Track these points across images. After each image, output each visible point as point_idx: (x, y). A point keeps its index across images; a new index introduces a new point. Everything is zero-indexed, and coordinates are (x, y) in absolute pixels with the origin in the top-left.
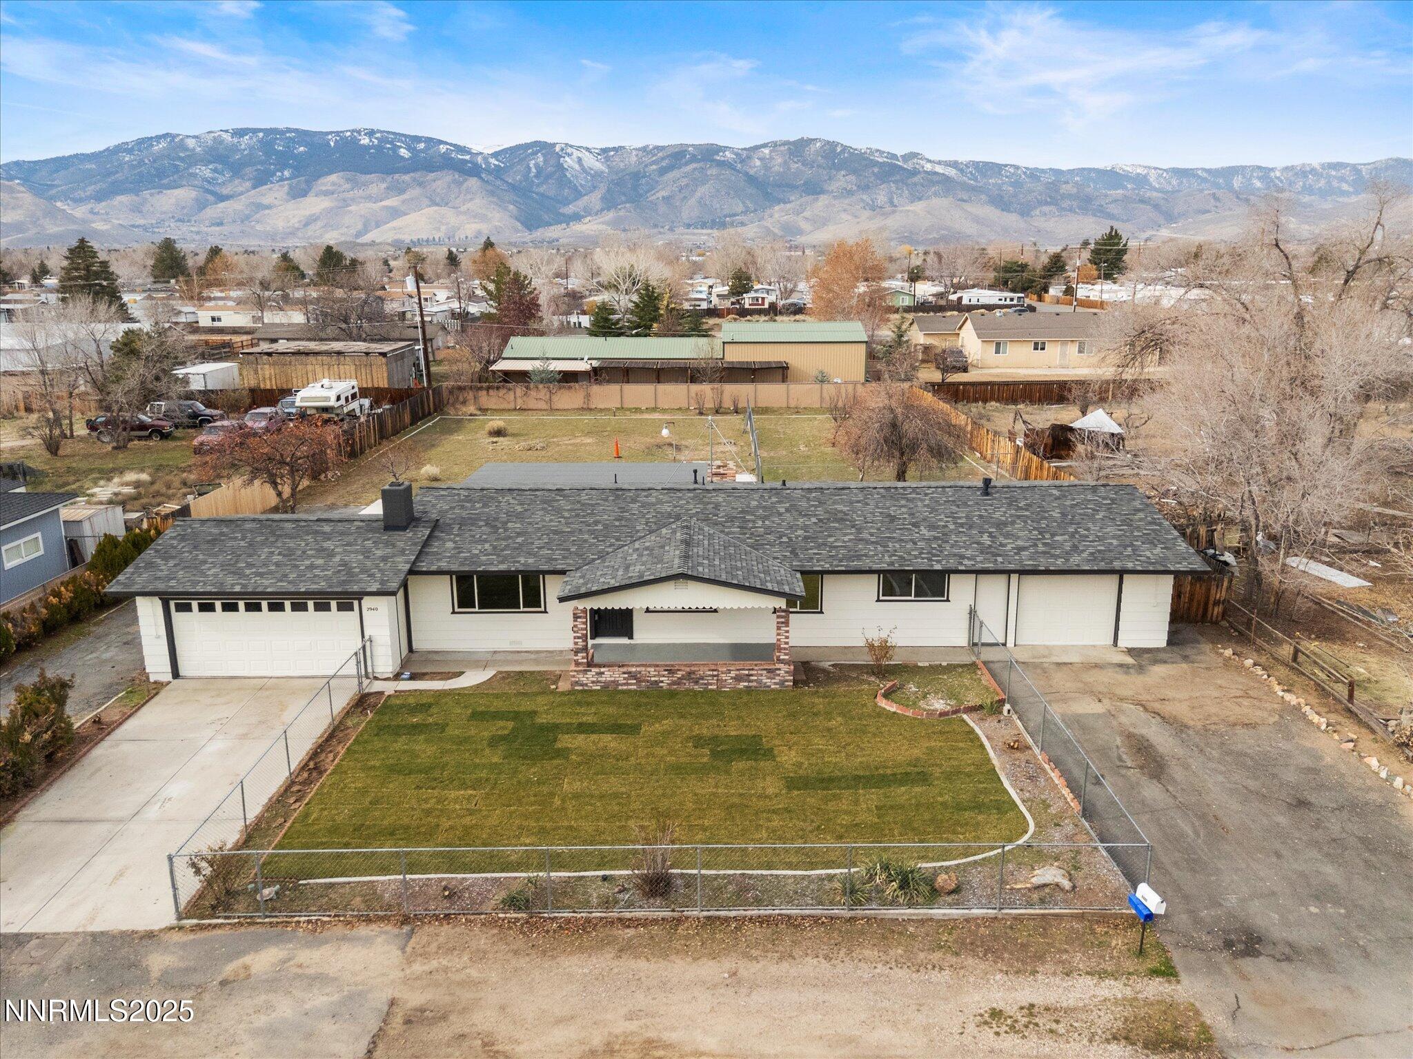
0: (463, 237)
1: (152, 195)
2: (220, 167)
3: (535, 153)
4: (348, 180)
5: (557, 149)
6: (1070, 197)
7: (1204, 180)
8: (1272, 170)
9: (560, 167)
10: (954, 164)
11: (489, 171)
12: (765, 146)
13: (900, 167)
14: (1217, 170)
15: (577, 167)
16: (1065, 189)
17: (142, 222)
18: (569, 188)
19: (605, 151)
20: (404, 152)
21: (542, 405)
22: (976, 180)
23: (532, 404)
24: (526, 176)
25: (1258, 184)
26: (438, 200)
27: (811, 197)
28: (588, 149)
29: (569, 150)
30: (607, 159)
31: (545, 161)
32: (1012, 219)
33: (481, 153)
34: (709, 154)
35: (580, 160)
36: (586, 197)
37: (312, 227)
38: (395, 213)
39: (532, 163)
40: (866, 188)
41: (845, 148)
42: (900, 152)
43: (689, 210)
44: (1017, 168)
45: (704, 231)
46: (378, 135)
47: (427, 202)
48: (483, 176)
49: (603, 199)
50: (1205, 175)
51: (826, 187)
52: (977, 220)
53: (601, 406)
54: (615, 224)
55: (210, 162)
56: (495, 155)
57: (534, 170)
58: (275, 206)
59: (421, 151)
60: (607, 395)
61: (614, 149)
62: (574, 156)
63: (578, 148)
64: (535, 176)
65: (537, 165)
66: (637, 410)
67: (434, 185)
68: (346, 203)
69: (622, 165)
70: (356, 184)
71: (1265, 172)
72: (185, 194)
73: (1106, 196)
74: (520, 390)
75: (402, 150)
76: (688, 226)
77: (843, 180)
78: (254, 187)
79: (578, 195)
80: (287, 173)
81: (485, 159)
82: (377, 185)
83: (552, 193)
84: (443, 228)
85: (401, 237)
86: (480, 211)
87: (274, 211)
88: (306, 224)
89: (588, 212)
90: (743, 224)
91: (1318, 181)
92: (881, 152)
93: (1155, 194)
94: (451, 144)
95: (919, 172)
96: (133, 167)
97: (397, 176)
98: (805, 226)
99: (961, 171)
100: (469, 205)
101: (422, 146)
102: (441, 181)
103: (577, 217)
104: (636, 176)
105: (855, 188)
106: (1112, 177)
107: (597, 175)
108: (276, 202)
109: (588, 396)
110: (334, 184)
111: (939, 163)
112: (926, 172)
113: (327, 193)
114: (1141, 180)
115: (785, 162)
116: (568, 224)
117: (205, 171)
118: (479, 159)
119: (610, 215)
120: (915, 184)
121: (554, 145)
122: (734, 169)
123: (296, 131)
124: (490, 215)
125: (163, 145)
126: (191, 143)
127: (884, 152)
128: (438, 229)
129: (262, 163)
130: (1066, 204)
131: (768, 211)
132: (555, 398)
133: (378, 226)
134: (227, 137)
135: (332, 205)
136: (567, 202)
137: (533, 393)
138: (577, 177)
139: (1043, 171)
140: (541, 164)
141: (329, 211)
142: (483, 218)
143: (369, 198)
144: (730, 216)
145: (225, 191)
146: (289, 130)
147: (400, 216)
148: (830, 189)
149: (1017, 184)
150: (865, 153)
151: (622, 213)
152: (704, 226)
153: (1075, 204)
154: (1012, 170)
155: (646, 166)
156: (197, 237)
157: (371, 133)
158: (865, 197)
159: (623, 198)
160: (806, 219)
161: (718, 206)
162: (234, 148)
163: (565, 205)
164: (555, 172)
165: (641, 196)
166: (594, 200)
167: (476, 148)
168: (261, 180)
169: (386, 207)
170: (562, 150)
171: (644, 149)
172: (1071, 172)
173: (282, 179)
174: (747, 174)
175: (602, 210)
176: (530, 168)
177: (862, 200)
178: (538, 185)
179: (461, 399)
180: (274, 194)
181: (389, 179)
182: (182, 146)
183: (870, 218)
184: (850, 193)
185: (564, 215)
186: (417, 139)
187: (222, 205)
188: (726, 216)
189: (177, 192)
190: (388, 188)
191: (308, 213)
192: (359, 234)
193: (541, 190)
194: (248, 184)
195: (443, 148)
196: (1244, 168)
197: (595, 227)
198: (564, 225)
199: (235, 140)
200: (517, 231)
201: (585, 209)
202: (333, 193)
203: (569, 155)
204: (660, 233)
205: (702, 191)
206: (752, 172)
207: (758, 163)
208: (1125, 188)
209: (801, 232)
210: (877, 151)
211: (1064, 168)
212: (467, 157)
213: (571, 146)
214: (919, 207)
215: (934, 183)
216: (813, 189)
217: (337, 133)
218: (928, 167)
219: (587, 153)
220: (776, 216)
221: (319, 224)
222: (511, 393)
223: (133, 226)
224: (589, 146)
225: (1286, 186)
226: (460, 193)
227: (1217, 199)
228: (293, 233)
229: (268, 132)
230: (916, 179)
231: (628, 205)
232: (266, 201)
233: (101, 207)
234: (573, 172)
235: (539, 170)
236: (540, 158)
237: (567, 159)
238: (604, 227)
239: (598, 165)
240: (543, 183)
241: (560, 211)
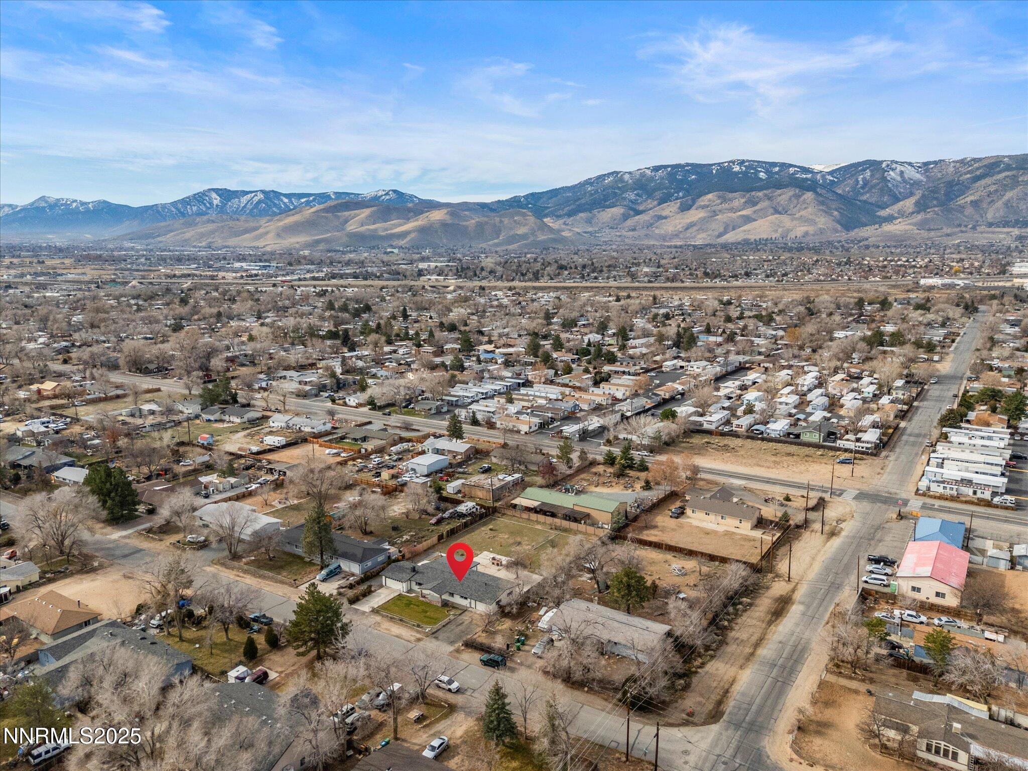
0: (793, 237)
1: (599, 212)
2: (640, 192)
3: (864, 170)
4: (719, 197)
5: (884, 165)
9: (884, 179)
11: (823, 186)
15: (899, 178)
17: (590, 229)
18: (889, 195)
19: (926, 164)
20: (762, 175)
24: (854, 188)
26: (780, 209)
28: (910, 164)
29: (894, 166)
30: (927, 171)
31: (872, 176)
33: (821, 172)
35: (902, 173)
36: (902, 202)
37: (690, 231)
38: (748, 220)
39: (860, 178)
43: (995, 211)
46: (747, 164)
47: (771, 210)
48: (818, 190)
49: (917, 203)
54: (921, 224)
55: (636, 189)
56: (831, 173)
57: (861, 182)
58: (669, 217)
59: (776, 173)
61: (935, 163)
62: (898, 170)
63: (902, 163)
64: (861, 187)
65: (864, 179)
67: (779, 199)
68: (715, 214)
69: (939, 175)
70: (724, 200)
72: (617, 211)
75: (762, 174)
76: (991, 225)
78: (659, 204)
79: (897, 200)
80: (681, 194)
81: (823, 177)
82: (738, 200)
83: (873, 200)
84: (780, 230)
85: (749, 237)
86: (810, 217)
87: (668, 220)
88: (687, 229)
89: (902, 214)
94: (798, 167)
96: (592, 195)
97: (753, 193)
100: (803, 213)
101: (777, 169)
102: (784, 196)
103: (890, 219)
104: (950, 184)
107: (916, 184)
108: (671, 214)
110: (710, 200)
113: (703, 207)
116: (880, 225)
117: (632, 196)
118: (819, 177)
119: (920, 217)
121: (881, 162)
123: (691, 165)
124: (817, 220)
125: (611, 178)
126: (627, 177)
128: (776, 231)
129: (667, 188)
133: (734, 229)
134: (648, 172)
135: (705, 215)
136: (883, 207)
138: (897, 186)
140: (868, 178)
141: (703, 219)
142: (812, 222)
143: (732, 210)
145: (641, 208)
146: (688, 165)
147: (750, 222)
151: (928, 216)
152: (1006, 225)
155: (961, 175)
156: (619, 239)
157: (742, 162)
159: (935, 202)
162: (652, 179)
163: (882, 209)
164: (878, 184)
165: (953, 199)
166: (909, 204)
167: (817, 168)
168: (663, 201)
169: (743, 216)
170: (888, 166)
171: (962, 162)
173: (677, 199)
175: (913, 213)
176: (858, 182)
178: (862, 194)
180: (670, 208)
181: (748, 195)
182: (621, 180)
185: (879, 217)
186: (774, 164)
187: (637, 217)
189: (613, 210)
190: (746, 202)
191: (689, 221)
192: (720, 235)
193: (864, 198)
194: (656, 203)
195: (792, 170)
197: (903, 228)
198: (877, 226)
199: (653, 174)
200: (837, 231)
201: (899, 212)
202: (708, 206)
203: (893, 170)
204: (962, 232)
205: (1010, 195)
212: (809, 176)
213: (897, 162)
217: (719, 164)
219: (909, 167)
221: (695, 228)
223: (585, 232)
224: (913, 161)
226: (798, 203)
228: (676, 235)
229: (674, 167)
231: (936, 209)
232: (664, 214)
233: (570, 220)
234: (895, 183)
235: (866, 182)
236: (868, 173)
237: (891, 172)
238: (911, 227)
239: (918, 176)
240: (867, 192)
241: (878, 214)
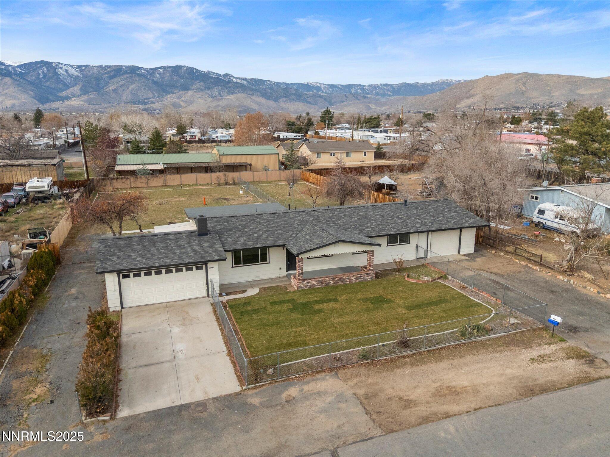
3: (42, 66)
5: (54, 65)
6: (293, 94)
7: (341, 89)
8: (365, 86)
9: (56, 74)
10: (245, 79)
11: (16, 74)
12: (160, 68)
13: (223, 80)
14: (345, 86)
15: (65, 74)
16: (291, 91)
18: (62, 84)
19: (79, 67)
21: (144, 185)
22: (254, 86)
23: (139, 185)
24: (38, 78)
25: (360, 91)
27: (183, 92)
28: (70, 66)
29: (60, 66)
30: (81, 71)
31: (48, 71)
32: (271, 103)
33: (11, 65)
34: (133, 70)
35: (66, 70)
36: (71, 89)
39: (40, 71)
40: (208, 88)
41: (197, 70)
42: (222, 73)
43: (126, 95)
44: (271, 82)
45: (135, 106)
48: (13, 77)
49: (81, 89)
50: (341, 87)
51: (190, 87)
52: (257, 103)
53: (172, 184)
54: (89, 102)
56: (19, 66)
57: (42, 74)
60: (174, 179)
61: (84, 66)
62: (63, 69)
63: (65, 65)
64: (43, 78)
65: (43, 72)
66: (189, 185)
69: (89, 74)
71: (362, 87)
73: (306, 94)
74: (132, 179)
76: (127, 103)
77: (198, 84)
79: (67, 87)
81: (13, 68)
83: (53, 86)
86: (13, 94)
89: (73, 95)
90: (153, 103)
91: (380, 90)
92: (214, 73)
93: (324, 94)
95: (231, 82)
98: (183, 104)
99: (248, 82)
100: (7, 91)
103: (67, 98)
104: (98, 79)
105: (204, 88)
106: (308, 87)
107: (76, 78)
109: (165, 180)
111: (239, 78)
112: (234, 82)
114: (318, 88)
115: (171, 75)
116: (63, 101)
118: (10, 68)
119: (86, 97)
120: (230, 87)
121: (52, 63)
122: (147, 78)
124: (19, 96)
127: (215, 73)
130: (292, 97)
131: (165, 97)
132: (150, 182)
137: (139, 180)
138: (66, 79)
139: (281, 83)
140: (46, 72)
142: (16, 98)
144: (147, 99)
148: (193, 88)
149: (271, 89)
150: (206, 73)
151: (92, 96)
152: (134, 103)
153: (295, 97)
154: (269, 83)
155: (102, 75)
158: (208, 92)
159: (92, 89)
160: (183, 101)
161: (140, 94)
163: (61, 92)
164: (53, 76)
165: (101, 88)
166: (76, 89)
167: (7, 63)
170: (57, 65)
171: (100, 66)
172: (292, 84)
174: (153, 80)
175: (81, 95)
176: (39, 74)
177: (208, 94)
178: (45, 82)
179: (104, 184)
183: (212, 101)
184: (202, 90)
185: (60, 97)
188: (145, 99)
193: (47, 84)
196: (355, 85)
197: (78, 103)
198: (61, 102)
201: (72, 94)
203: (61, 68)
204: (113, 106)
205: (131, 87)
206: (155, 79)
207: (158, 75)
208: (313, 91)
209: (181, 107)
210: (212, 72)
211: (289, 83)
212: (3, 67)
213: (61, 64)
214: (232, 97)
215: (239, 87)
216: (185, 88)
218: (234, 80)
219: (70, 68)
220: (169, 99)
222: (129, 180)
224: (71, 64)
225: (370, 93)
226: (1, 84)
227: (347, 97)
230: (230, 85)
231: (94, 93)
234: (64, 76)
235: (45, 75)
236: (45, 69)
237: (59, 70)
238: (83, 103)
239: (77, 74)
240: (47, 81)
241: (58, 95)
